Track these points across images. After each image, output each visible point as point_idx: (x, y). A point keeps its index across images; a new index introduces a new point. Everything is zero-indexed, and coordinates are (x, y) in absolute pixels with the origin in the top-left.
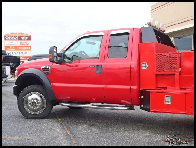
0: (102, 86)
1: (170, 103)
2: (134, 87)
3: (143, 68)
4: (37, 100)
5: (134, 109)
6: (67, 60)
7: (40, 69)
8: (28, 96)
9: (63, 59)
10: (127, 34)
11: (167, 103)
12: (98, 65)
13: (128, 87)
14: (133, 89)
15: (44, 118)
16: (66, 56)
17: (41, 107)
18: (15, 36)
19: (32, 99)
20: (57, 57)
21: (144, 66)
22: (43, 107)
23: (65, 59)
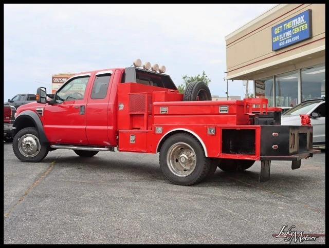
0: (84, 127)
1: (134, 142)
2: (111, 128)
3: (120, 109)
4: (31, 142)
5: (113, 151)
6: (59, 101)
7: (34, 111)
8: (23, 138)
9: (55, 100)
10: (109, 75)
11: (132, 142)
12: (82, 106)
13: (105, 128)
14: (109, 130)
15: (38, 162)
16: (59, 97)
17: (36, 150)
18: (65, 78)
19: (26, 141)
20: (46, 98)
21: (121, 107)
22: (37, 150)
23: (57, 101)
